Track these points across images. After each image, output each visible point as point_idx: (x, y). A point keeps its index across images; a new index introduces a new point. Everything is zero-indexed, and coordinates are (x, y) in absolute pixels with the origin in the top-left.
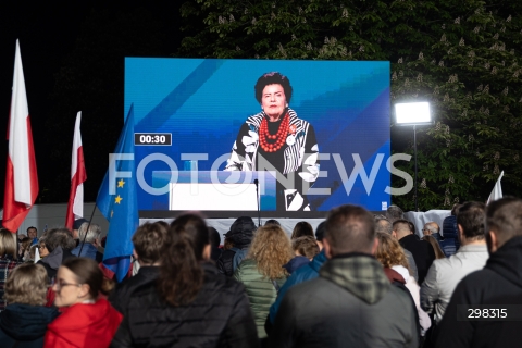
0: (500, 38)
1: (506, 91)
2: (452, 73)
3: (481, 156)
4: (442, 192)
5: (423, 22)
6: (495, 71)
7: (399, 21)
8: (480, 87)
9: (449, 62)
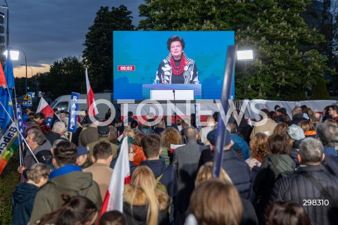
0: (285, 19)
1: (287, 43)
2: (263, 36)
3: (276, 74)
4: (258, 90)
5: (249, 12)
6: (282, 34)
7: (238, 12)
8: (275, 42)
9: (261, 31)
